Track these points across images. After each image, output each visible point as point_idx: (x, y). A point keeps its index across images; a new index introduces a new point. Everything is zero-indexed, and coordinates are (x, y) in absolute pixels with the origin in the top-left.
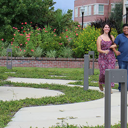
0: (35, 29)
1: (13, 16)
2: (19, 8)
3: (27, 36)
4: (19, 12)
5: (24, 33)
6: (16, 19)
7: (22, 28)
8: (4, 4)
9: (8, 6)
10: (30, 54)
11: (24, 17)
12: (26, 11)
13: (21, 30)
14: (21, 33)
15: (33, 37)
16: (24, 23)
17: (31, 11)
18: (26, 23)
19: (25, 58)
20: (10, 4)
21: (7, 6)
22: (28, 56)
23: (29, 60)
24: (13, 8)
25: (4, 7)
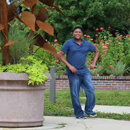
0: (114, 36)
1: (85, 19)
2: (93, 8)
3: (104, 47)
4: (92, 13)
5: (99, 43)
6: (88, 23)
7: (97, 35)
8: (72, 4)
9: (78, 6)
10: (108, 71)
11: (100, 21)
12: (103, 12)
13: (94, 38)
14: (95, 42)
15: (112, 48)
16: (99, 28)
17: (109, 12)
18: (102, 28)
19: (101, 77)
20: (80, 3)
21: (76, 6)
22: (105, 74)
23: (107, 80)
24: (84, 8)
25: (73, 7)
